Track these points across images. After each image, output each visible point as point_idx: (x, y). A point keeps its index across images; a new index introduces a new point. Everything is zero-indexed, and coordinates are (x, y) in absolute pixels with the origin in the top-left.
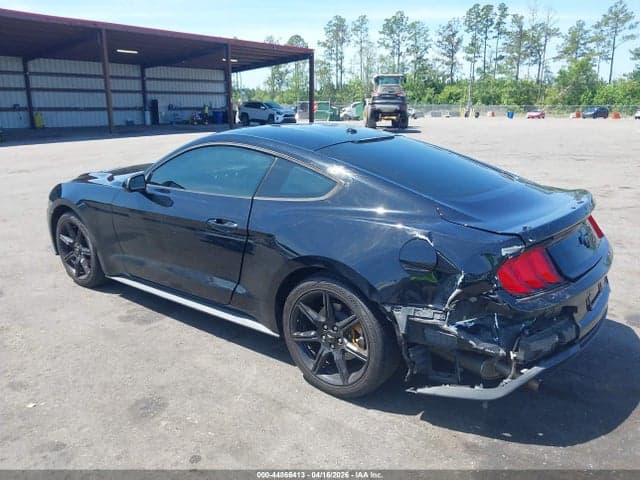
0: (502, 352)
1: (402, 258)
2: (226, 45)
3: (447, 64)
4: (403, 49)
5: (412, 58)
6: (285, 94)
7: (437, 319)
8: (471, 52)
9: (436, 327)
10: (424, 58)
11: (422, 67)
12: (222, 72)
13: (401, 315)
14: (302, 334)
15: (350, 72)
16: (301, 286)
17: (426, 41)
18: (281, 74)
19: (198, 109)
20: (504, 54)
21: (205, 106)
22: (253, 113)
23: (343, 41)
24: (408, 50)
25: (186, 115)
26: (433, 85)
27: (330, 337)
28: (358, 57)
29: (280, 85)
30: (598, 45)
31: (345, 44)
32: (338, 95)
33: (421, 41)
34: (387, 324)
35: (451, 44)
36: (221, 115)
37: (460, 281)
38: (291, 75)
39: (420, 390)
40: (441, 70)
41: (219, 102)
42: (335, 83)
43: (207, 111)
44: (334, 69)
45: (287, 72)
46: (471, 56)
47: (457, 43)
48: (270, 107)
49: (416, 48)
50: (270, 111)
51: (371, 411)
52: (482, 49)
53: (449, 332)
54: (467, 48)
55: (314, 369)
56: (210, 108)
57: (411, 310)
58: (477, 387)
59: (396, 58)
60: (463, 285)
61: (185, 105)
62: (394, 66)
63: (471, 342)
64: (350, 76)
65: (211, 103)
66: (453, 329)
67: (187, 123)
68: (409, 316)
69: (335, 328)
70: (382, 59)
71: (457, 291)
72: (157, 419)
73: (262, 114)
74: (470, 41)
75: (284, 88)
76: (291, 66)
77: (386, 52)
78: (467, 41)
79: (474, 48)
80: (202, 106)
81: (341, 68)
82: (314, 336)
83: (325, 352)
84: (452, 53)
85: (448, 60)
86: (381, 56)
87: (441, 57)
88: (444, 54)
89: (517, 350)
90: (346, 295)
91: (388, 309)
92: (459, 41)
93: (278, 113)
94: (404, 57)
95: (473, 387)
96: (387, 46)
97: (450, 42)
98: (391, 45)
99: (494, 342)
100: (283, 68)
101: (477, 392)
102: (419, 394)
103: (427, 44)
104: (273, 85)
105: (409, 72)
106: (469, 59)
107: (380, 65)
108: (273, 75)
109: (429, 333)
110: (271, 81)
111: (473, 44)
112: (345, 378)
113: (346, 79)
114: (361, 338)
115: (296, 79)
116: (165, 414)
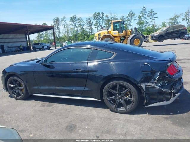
0: (169, 91)
1: (142, 70)
2: (27, 26)
3: (90, 29)
4: (77, 26)
5: (80, 28)
6: (43, 41)
7: (153, 85)
8: (96, 25)
9: (153, 87)
10: (83, 28)
11: (83, 30)
12: (24, 35)
13: (143, 86)
14: (110, 98)
15: (62, 33)
16: (109, 84)
17: (83, 23)
18: (41, 35)
19: (18, 47)
20: (104, 26)
21: (20, 46)
22: (37, 46)
23: (59, 24)
24: (78, 26)
25: (14, 49)
26: (87, 36)
27: (120, 97)
28: (64, 29)
29: (41, 38)
30: (128, 22)
31: (60, 25)
32: (60, 40)
33: (82, 23)
34: (139, 89)
35: (90, 24)
36: (26, 48)
37: (159, 73)
38: (44, 35)
39: (149, 106)
40: (88, 31)
41: (24, 44)
42: (58, 36)
43: (21, 47)
44: (57, 32)
45: (43, 34)
46: (96, 26)
47: (92, 23)
48: (42, 44)
49: (80, 25)
50: (42, 45)
51: (135, 115)
52: (99, 25)
53: (157, 88)
54: (95, 24)
55: (115, 107)
56: (22, 46)
57: (146, 84)
58: (164, 102)
59: (75, 28)
60: (160, 75)
61: (14, 46)
62: (75, 31)
63: (162, 90)
64: (62, 34)
65: (22, 45)
66: (158, 87)
67: (15, 51)
68: (146, 86)
69: (121, 94)
70: (71, 29)
71: (158, 76)
72: (77, 130)
73: (40, 47)
74: (95, 22)
75: (42, 39)
76: (44, 32)
77: (72, 27)
78: (94, 22)
79: (96, 24)
80: (19, 46)
81: (59, 32)
82: (114, 98)
83: (118, 102)
84: (91, 26)
85: (90, 28)
86: (71, 28)
87: (88, 27)
88: (89, 26)
89: (173, 90)
90: (125, 83)
91: (140, 85)
92: (92, 22)
93: (45, 46)
94: (77, 28)
95: (163, 102)
96: (72, 25)
97: (90, 23)
98: (73, 24)
99: (167, 89)
100: (41, 33)
101: (164, 103)
102: (149, 107)
103: (84, 24)
104: (39, 38)
105: (79, 32)
106: (96, 27)
107: (71, 30)
108: (38, 35)
109: (150, 89)
110: (38, 37)
111: (96, 23)
112: (126, 108)
113: (61, 35)
114: (129, 95)
115: (45, 36)
116: (78, 128)
